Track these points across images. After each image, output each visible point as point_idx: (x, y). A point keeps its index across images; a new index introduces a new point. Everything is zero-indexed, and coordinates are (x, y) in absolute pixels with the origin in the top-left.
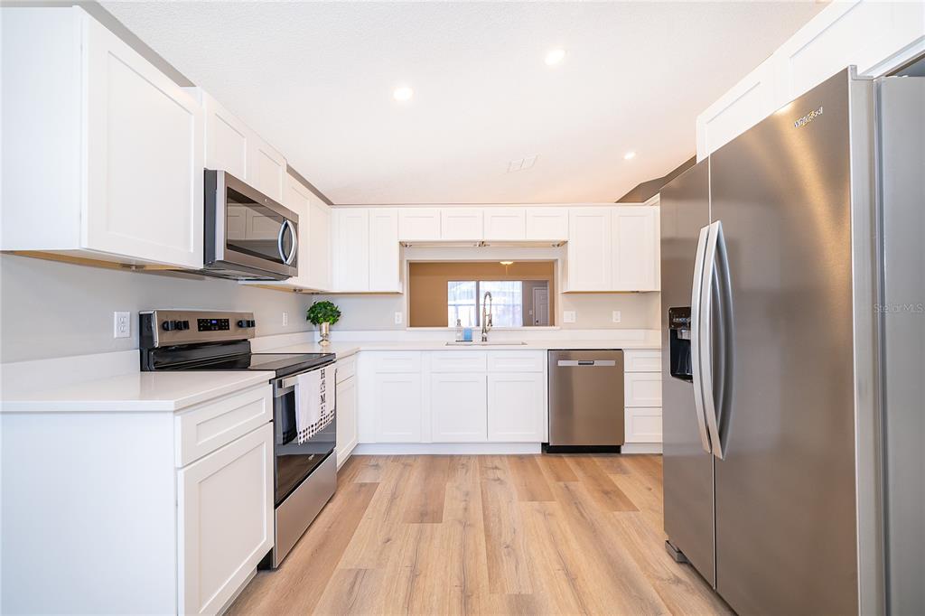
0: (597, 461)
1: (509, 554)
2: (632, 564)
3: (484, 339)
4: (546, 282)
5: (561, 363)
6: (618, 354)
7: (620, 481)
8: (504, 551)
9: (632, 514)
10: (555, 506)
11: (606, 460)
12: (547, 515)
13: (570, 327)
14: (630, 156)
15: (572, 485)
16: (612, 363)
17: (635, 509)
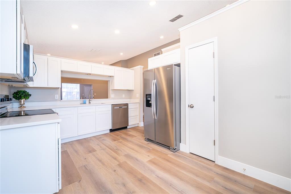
0: (123, 131)
1: (118, 150)
2: (141, 144)
3: (90, 103)
4: (91, 85)
5: (115, 108)
6: (127, 105)
7: (130, 133)
8: (117, 150)
9: (136, 137)
10: (121, 140)
11: (125, 130)
12: (121, 142)
13: (113, 99)
14: (122, 54)
15: (121, 136)
16: (126, 107)
17: (136, 136)
